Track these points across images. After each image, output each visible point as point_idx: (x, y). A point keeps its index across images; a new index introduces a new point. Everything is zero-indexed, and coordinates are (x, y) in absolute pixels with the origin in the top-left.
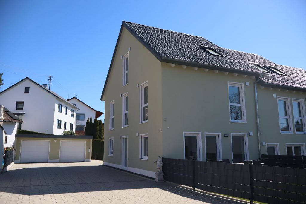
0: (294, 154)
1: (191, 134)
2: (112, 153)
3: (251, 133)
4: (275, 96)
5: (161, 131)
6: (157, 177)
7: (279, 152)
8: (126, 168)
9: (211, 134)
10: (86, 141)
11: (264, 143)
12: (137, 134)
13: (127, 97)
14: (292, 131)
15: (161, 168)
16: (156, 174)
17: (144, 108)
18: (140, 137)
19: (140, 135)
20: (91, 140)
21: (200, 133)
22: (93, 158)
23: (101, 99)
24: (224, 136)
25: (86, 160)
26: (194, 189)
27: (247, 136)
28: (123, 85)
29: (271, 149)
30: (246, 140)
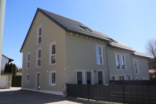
0: (122, 80)
1: (80, 70)
2: (28, 82)
3: (106, 70)
4: (115, 52)
5: (65, 69)
6: (64, 95)
7: (117, 79)
8: (38, 91)
9: (89, 70)
10: (8, 76)
11: (111, 75)
12: (48, 71)
13: (40, 50)
14: (121, 69)
15: (66, 90)
16: (63, 93)
17: (52, 56)
18: (50, 73)
19: (50, 72)
20: (11, 76)
21: (84, 70)
22: (12, 86)
23: (20, 51)
24: (95, 71)
25: (7, 87)
26: (88, 100)
27: (104, 71)
28: (37, 44)
29: (113, 77)
30: (104, 74)
